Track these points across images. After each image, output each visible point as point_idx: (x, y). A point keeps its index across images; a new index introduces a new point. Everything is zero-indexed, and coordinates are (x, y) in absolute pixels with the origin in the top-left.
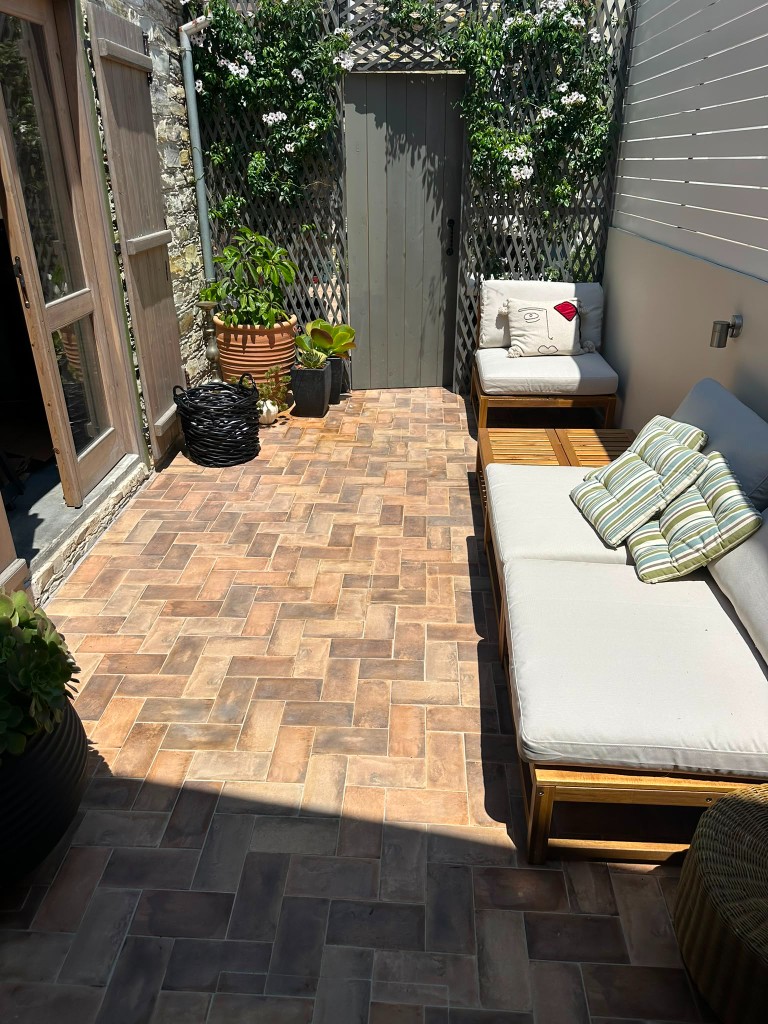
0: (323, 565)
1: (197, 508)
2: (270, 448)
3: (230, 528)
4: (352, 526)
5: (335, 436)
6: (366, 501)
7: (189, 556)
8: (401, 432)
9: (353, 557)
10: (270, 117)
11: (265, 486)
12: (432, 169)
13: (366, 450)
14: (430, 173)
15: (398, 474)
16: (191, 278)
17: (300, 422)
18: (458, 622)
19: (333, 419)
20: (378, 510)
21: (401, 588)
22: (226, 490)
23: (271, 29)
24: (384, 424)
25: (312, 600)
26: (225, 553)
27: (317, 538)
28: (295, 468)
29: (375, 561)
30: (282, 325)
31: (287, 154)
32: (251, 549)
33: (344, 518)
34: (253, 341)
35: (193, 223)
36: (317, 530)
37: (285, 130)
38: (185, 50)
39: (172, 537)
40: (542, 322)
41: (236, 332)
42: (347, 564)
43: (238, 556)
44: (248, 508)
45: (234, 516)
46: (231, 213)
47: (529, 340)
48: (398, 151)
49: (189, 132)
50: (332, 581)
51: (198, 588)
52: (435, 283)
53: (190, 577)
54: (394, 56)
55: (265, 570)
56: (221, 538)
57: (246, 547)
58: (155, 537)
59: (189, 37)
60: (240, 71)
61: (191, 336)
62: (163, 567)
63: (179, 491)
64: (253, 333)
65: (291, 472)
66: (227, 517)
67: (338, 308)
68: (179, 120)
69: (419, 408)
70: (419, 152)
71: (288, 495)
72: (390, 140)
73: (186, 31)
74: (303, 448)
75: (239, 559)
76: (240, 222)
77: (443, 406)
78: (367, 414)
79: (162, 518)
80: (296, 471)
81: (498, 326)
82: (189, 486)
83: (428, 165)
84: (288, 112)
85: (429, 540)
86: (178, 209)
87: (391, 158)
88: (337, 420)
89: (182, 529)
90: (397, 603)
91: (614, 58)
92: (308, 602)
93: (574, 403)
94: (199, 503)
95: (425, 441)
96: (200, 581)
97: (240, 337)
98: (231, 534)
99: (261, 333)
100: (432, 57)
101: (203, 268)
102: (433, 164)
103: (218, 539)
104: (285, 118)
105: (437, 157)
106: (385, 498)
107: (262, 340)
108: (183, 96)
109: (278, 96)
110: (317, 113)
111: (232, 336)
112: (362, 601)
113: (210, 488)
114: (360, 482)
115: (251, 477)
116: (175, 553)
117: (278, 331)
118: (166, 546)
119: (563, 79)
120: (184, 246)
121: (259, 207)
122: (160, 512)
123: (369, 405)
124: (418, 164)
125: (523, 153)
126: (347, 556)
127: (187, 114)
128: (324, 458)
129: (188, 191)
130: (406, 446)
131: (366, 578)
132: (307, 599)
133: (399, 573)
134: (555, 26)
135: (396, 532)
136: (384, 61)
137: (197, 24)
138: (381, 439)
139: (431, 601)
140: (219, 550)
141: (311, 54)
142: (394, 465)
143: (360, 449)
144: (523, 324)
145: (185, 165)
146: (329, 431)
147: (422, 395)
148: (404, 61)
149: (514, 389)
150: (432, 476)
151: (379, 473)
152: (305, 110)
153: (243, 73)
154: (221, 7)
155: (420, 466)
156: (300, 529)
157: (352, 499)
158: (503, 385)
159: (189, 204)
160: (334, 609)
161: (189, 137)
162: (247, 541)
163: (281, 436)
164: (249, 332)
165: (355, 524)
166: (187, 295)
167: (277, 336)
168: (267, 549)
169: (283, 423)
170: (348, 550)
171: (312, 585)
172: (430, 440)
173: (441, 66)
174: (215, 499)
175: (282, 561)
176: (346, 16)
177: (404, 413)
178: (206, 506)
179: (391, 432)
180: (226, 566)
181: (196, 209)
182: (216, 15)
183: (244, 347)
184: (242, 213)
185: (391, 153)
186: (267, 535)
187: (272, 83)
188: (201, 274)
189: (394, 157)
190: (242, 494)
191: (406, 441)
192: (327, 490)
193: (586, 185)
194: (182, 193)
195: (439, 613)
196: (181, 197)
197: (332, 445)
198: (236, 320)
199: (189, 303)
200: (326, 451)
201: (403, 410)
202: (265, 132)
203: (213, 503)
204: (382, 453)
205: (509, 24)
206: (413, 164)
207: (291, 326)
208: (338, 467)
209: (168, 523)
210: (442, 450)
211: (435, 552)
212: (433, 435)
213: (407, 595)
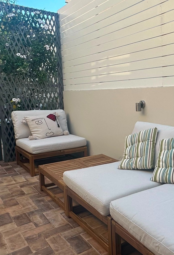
21: (34, 252)
40: (44, 123)
77: (2, 168)
95: (2, 183)
144: (36, 126)
172: (5, 181)
210: (14, 184)
211: (42, 227)
212: (5, 179)
213: (40, 254)
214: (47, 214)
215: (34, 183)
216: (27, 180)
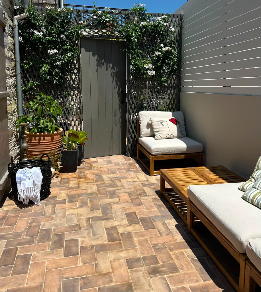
0: (111, 255)
1: (25, 229)
2: (55, 190)
3: (48, 239)
4: (115, 228)
5: (85, 180)
6: (115, 212)
7: (29, 263)
8: (115, 175)
9: (125, 247)
10: (51, 51)
11: (59, 211)
12: (114, 72)
13: (103, 185)
14: (114, 73)
15: (124, 195)
16: (13, 114)
17: (65, 175)
18: (204, 281)
19: (81, 172)
20: (124, 216)
21: (161, 263)
22: (39, 215)
23: (52, 21)
24: (105, 172)
25: (116, 282)
26: (51, 257)
27: (100, 238)
28: (72, 199)
29: (138, 247)
30: (57, 132)
31: (58, 65)
32: (65, 252)
33: (110, 224)
34: (44, 139)
35: (14, 92)
36: (98, 233)
37: (57, 57)
38: (15, 25)
39: (15, 250)
40: (166, 126)
41: (35, 136)
42: (124, 252)
43: (59, 258)
44: (54, 225)
45: (48, 231)
46: (31, 88)
47: (162, 133)
48: (101, 65)
49: (15, 56)
50: (120, 265)
51: (41, 286)
52: (116, 111)
53: (33, 279)
54: (100, 33)
55: (79, 265)
56: (45, 247)
57: (62, 251)
58: (4, 252)
59: (18, 21)
60: (40, 33)
61: (12, 140)
62: (14, 273)
63: (13, 220)
64: (44, 136)
65: (71, 201)
66: (44, 232)
67: (78, 125)
68: (12, 50)
69: (117, 164)
70: (109, 66)
71: (74, 214)
72: (98, 60)
73: (16, 18)
74: (72, 188)
75: (60, 260)
76: (35, 92)
77: (126, 162)
78: (95, 168)
79: (6, 239)
80: (73, 200)
81: (148, 128)
82: (17, 216)
83: (113, 70)
84: (59, 50)
85: (158, 230)
86: (10, 84)
87: (99, 67)
88: (83, 173)
89: (20, 244)
90: (165, 274)
91: (177, 37)
92: (113, 284)
93: (185, 157)
94: (25, 226)
95: (127, 178)
96: (41, 280)
97: (37, 138)
98: (50, 243)
99: (47, 136)
100: (114, 34)
101: (18, 110)
102: (114, 70)
103: (43, 248)
104: (57, 52)
105: (116, 68)
106: (124, 209)
107: (48, 139)
108: (13, 42)
109: (54, 44)
110: (71, 51)
111: (33, 138)
112: (144, 277)
113: (29, 216)
114: (107, 202)
115: (50, 207)
116: (20, 262)
117: (56, 135)
118: (12, 257)
119: (160, 43)
120: (11, 101)
121: (44, 86)
122: (5, 235)
123: (94, 165)
124: (109, 69)
125: (151, 66)
126: (121, 247)
127: (14, 49)
128: (84, 192)
129: (13, 78)
130: (120, 181)
131: (138, 260)
132: (112, 281)
133: (154, 253)
134: (158, 26)
135: (139, 228)
136: (96, 34)
137: (21, 16)
138: (107, 179)
139: (182, 269)
140: (46, 255)
141: (69, 30)
142: (120, 191)
143: (100, 185)
144: (159, 127)
145: (13, 68)
146: (81, 178)
147: (115, 158)
148: (104, 35)
149: (164, 152)
150: (140, 194)
151: (114, 196)
152: (66, 49)
153: (41, 34)
154: (32, 11)
155: (132, 190)
156: (89, 234)
157: (108, 212)
158: (159, 150)
159: (14, 83)
160: (131, 285)
161: (15, 58)
162: (61, 246)
163: (58, 183)
164: (42, 136)
165: (116, 226)
166: (12, 121)
167: (55, 137)
168: (74, 249)
169: (57, 177)
170: (120, 243)
171: (111, 271)
172: (130, 177)
173: (117, 37)
174: (34, 222)
175: (87, 257)
176: (81, 18)
177: (111, 166)
178: (30, 227)
179: (111, 176)
180: (54, 266)
181: (16, 86)
182: (29, 14)
183: (39, 143)
184: (37, 88)
185: (99, 65)
186: (71, 240)
187: (52, 40)
188: (17, 113)
189: (100, 67)
190: (49, 217)
191: (119, 179)
192: (93, 208)
193: (171, 78)
194: (11, 78)
195: (190, 276)
196: (11, 80)
197: (86, 185)
198: (36, 131)
199: (12, 125)
200: (84, 188)
201: (110, 165)
202: (48, 57)
203: (33, 224)
204: (111, 186)
205: (142, 24)
206: (107, 70)
207: (61, 132)
208: (93, 196)
209: (10, 241)
210: (137, 181)
211: (166, 237)
212: (130, 175)
213: (166, 267)
214: (169, 223)
215: (153, 184)
216: (147, 179)
